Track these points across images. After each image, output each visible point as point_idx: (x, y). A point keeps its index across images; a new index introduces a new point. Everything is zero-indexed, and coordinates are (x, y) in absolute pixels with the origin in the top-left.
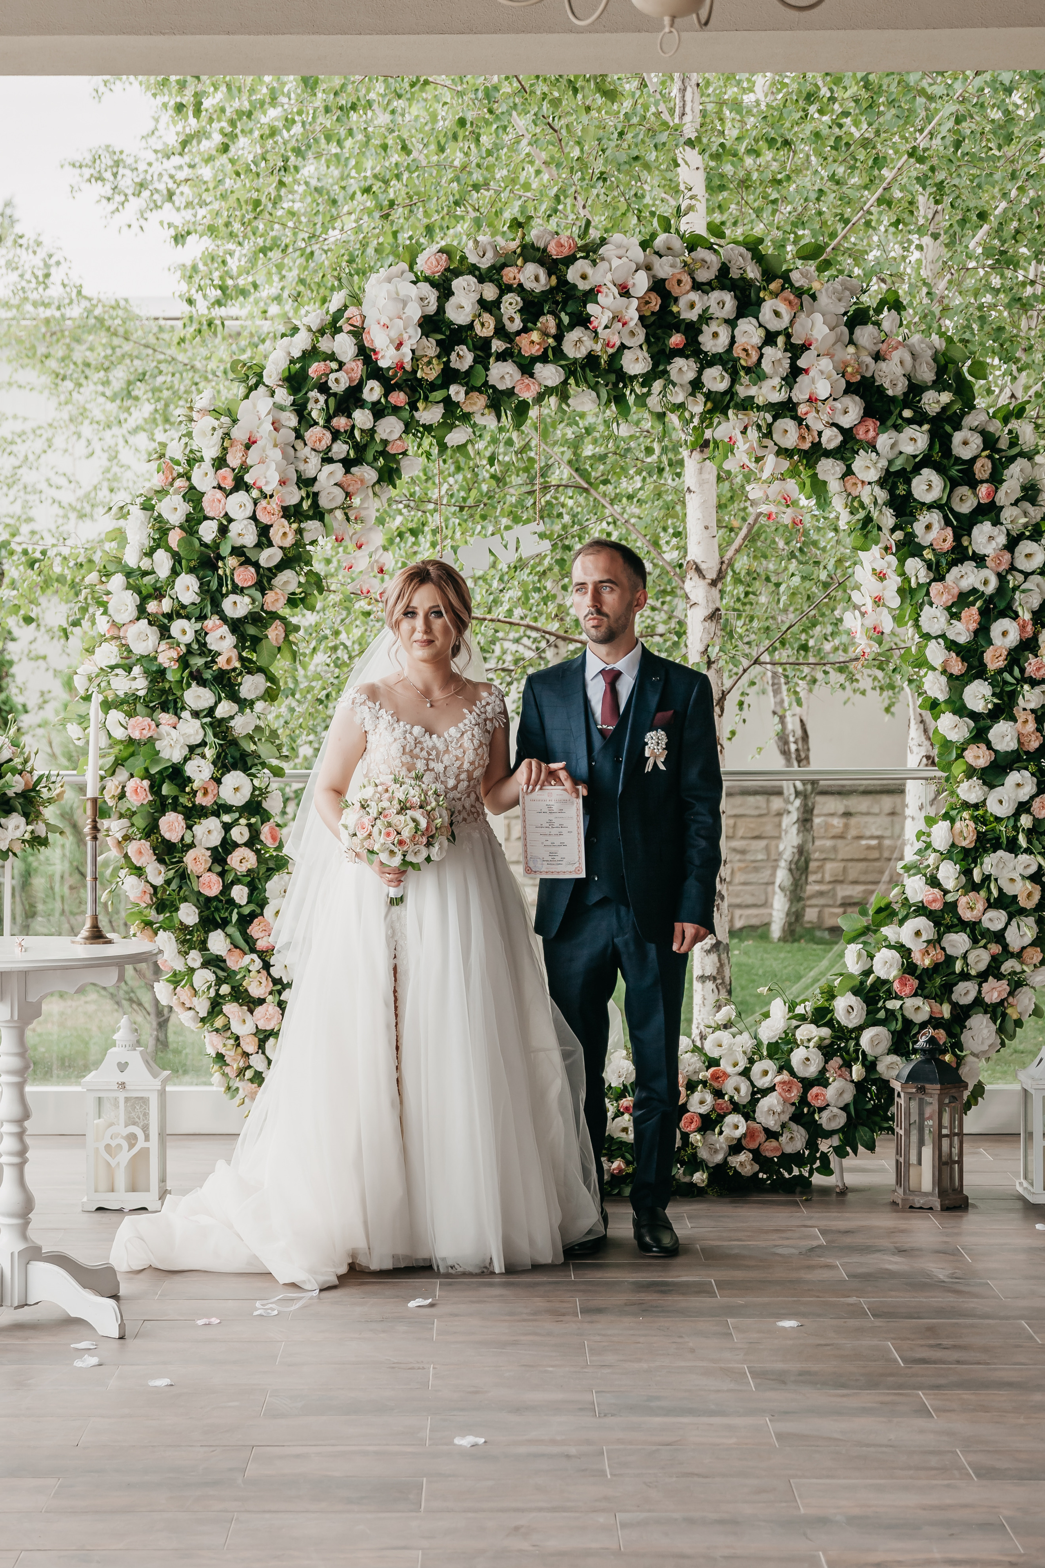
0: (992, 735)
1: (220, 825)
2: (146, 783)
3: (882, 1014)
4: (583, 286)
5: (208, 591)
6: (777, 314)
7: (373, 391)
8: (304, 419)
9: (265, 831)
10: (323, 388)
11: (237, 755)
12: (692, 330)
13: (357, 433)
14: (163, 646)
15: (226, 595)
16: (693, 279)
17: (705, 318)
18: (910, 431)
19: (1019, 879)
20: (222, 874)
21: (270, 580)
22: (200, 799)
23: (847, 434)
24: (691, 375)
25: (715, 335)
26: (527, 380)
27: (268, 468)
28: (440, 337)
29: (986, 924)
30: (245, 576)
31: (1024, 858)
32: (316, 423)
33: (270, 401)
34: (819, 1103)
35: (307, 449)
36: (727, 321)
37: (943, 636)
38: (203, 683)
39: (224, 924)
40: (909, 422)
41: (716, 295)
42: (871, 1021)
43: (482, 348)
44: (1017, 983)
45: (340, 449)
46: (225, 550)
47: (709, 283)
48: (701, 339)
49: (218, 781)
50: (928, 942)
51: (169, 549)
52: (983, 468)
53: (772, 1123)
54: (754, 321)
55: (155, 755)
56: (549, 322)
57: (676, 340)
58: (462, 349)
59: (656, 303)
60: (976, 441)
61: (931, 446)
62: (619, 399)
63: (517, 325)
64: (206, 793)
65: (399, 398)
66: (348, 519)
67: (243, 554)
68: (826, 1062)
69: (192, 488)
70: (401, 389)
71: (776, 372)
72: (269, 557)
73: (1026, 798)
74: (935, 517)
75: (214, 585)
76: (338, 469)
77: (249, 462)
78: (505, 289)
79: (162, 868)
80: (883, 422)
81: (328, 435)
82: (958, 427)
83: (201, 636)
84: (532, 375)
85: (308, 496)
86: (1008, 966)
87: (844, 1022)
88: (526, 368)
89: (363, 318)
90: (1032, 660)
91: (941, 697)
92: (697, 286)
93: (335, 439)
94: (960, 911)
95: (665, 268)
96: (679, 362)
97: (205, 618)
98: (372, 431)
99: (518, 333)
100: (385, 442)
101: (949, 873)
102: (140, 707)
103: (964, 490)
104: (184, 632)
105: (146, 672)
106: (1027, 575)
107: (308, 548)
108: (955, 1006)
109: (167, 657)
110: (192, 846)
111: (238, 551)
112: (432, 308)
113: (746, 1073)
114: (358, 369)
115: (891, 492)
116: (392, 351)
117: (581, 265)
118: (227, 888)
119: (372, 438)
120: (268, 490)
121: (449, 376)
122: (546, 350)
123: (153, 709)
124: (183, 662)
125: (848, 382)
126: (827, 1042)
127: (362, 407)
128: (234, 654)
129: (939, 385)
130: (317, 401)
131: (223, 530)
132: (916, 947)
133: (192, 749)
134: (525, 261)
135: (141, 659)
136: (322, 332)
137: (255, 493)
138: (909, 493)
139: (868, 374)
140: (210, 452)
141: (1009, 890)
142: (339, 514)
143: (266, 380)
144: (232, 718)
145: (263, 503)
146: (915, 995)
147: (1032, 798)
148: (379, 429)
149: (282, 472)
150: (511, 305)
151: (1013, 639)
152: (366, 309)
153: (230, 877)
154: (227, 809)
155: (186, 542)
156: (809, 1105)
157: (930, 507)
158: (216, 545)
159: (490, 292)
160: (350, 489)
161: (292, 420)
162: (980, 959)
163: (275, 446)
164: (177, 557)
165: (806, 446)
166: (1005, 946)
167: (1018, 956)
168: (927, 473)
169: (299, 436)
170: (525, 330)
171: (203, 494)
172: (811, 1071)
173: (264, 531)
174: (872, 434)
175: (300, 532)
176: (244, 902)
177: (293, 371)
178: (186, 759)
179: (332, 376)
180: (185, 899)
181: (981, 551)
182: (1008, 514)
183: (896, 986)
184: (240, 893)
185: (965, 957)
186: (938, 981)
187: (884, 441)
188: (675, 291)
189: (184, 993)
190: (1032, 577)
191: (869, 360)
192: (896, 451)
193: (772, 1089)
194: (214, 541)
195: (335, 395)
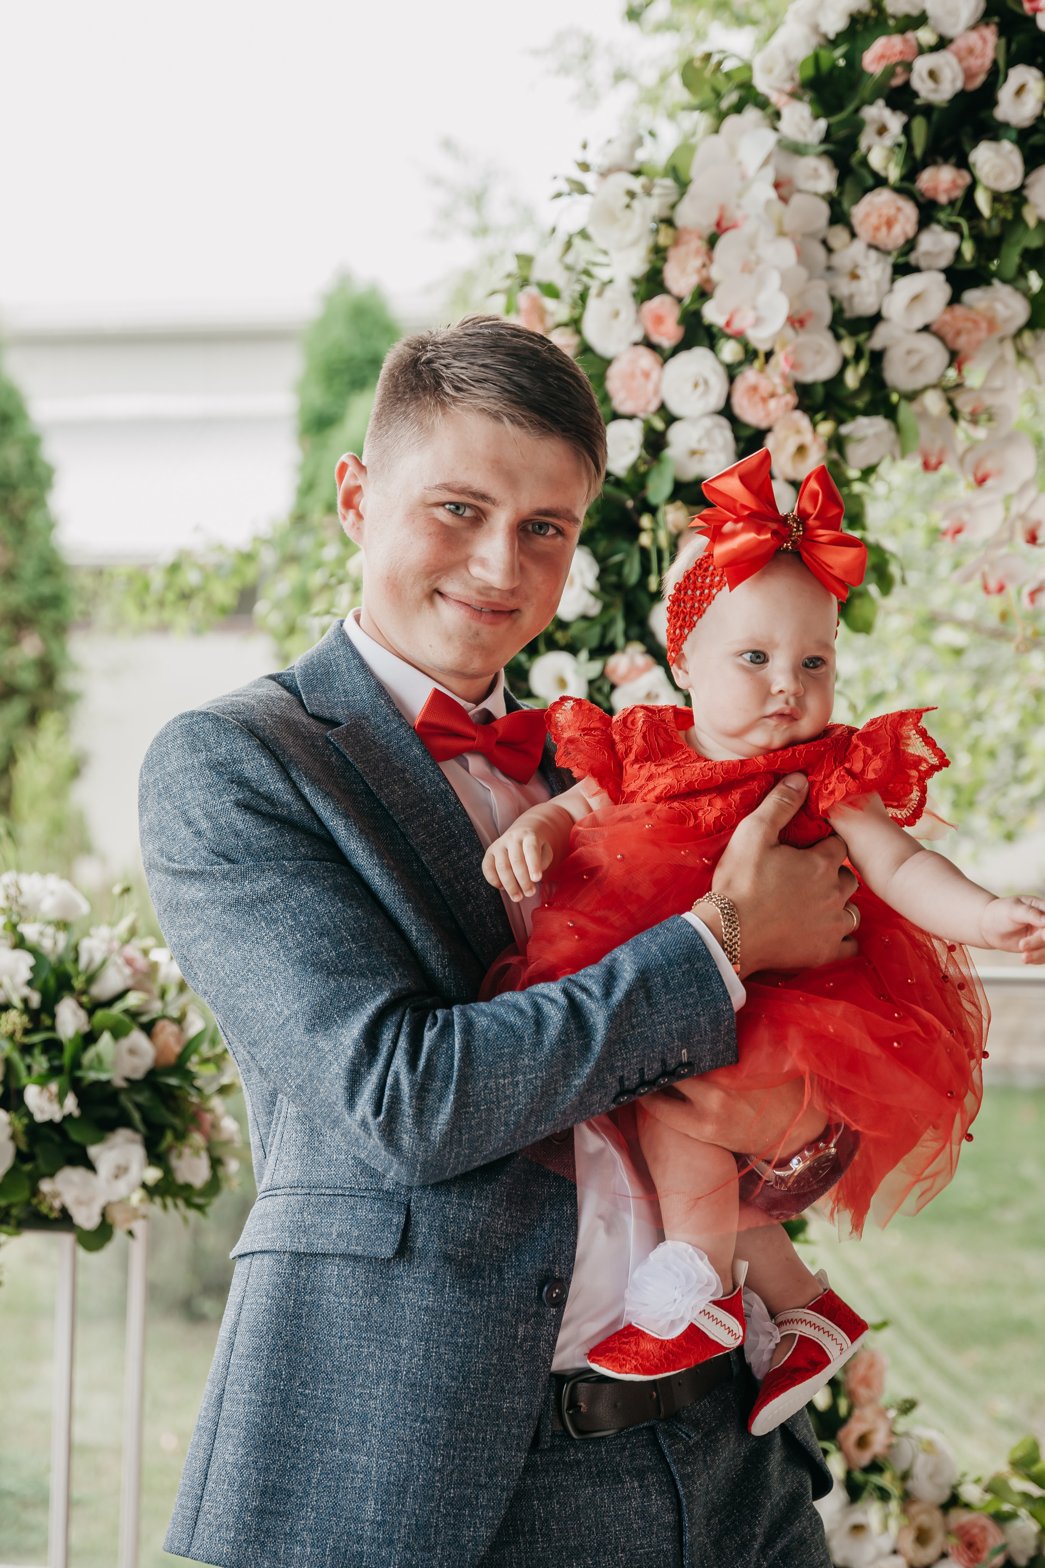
5: (618, 587)
7: (1023, 96)
10: (900, 96)
13: (982, 201)
27: (761, 284)
32: (880, 181)
33: (771, 138)
35: (858, 248)
45: (940, 243)
46: (659, 490)
66: (954, 415)
69: (585, 348)
75: (632, 573)
77: (715, 272)
81: (909, 212)
85: (859, 354)
93: (925, 220)
97: (611, 649)
104: (562, 685)
107: (857, 487)
111: (688, 492)
114: (985, 45)
119: (1019, 218)
120: (760, 338)
127: (995, 137)
130: (882, 130)
131: (655, 444)
137: (730, 351)
140: (627, 264)
142: (934, 402)
143: (762, 84)
145: (750, 376)
149: (796, 297)
158: (638, 481)
160: (962, 343)
161: (821, 177)
163: (781, 233)
169: (839, 216)
171: (607, 362)
173: (752, 442)
175: (837, 443)
177: (825, 65)
179: (922, 64)
194: (634, 468)
195: (928, 110)
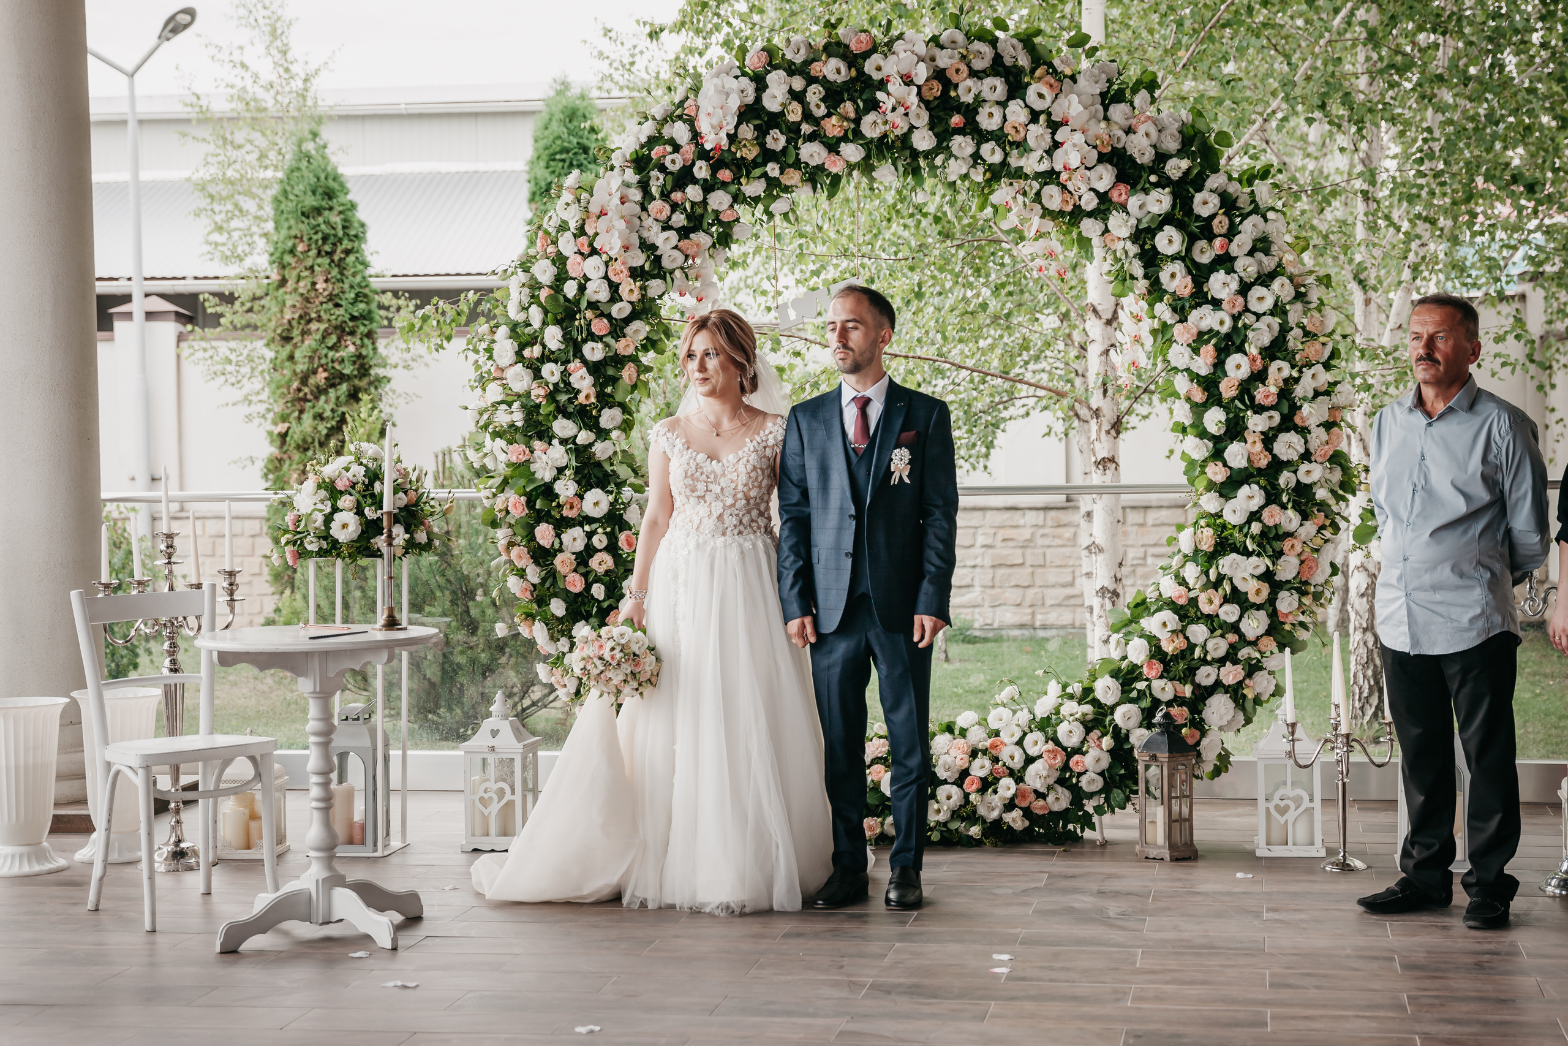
0: (1227, 455)
1: (583, 535)
2: (523, 499)
3: (1134, 694)
4: (876, 76)
5: (571, 338)
6: (1041, 96)
7: (701, 171)
8: (647, 196)
9: (622, 537)
10: (662, 168)
11: (600, 475)
12: (970, 111)
13: (688, 206)
14: (535, 385)
15: (585, 341)
16: (970, 68)
17: (979, 101)
18: (1155, 194)
19: (1249, 578)
20: (585, 575)
21: (622, 329)
22: (566, 512)
23: (1103, 197)
24: (970, 150)
25: (991, 115)
26: (834, 157)
27: (613, 235)
28: (757, 122)
29: (1223, 617)
30: (600, 326)
31: (1254, 559)
32: (656, 198)
33: (621, 180)
34: (1078, 769)
35: (651, 219)
36: (998, 103)
37: (1188, 370)
38: (567, 416)
39: (587, 618)
40: (1156, 185)
41: (989, 81)
42: (1125, 698)
43: (793, 132)
44: (1253, 668)
45: (679, 219)
46: (584, 305)
47: (984, 71)
48: (978, 118)
49: (581, 497)
50: (1173, 632)
51: (540, 305)
52: (1220, 225)
53: (1039, 785)
54: (1021, 102)
55: (531, 477)
56: (848, 108)
57: (956, 120)
58: (775, 133)
59: (937, 89)
60: (1215, 201)
61: (1174, 206)
62: (916, 171)
63: (822, 111)
64: (572, 507)
65: (725, 175)
66: (688, 277)
67: (598, 308)
68: (1087, 734)
69: (559, 253)
70: (726, 166)
71: (1039, 146)
72: (619, 311)
73: (1255, 509)
74: (1178, 267)
75: (575, 334)
76: (673, 235)
77: (599, 231)
78: (811, 80)
79: (538, 570)
80: (1133, 186)
81: (668, 208)
82: (1200, 189)
83: (566, 374)
84: (838, 153)
85: (650, 259)
86: (1244, 653)
87: (1103, 701)
88: (833, 147)
89: (698, 108)
90: (1261, 388)
91: (1187, 423)
92: (974, 74)
93: (673, 211)
94: (1200, 605)
95: (944, 60)
96: (958, 139)
97: (568, 362)
98: (705, 202)
99: (823, 118)
100: (717, 213)
101: (1191, 572)
102: (518, 437)
103: (1203, 243)
104: (553, 374)
105: (523, 406)
106: (1258, 316)
107: (655, 301)
108: (1197, 687)
109: (538, 394)
110: (561, 550)
111: (593, 305)
112: (750, 98)
113: (1020, 743)
114: (689, 150)
115: (1142, 247)
116: (713, 136)
117: (876, 59)
118: (588, 587)
119: (706, 209)
120: (613, 254)
121: (768, 156)
122: (846, 131)
123: (531, 437)
124: (551, 396)
125: (1100, 153)
126: (1090, 717)
127: (693, 183)
128: (592, 391)
129: (1181, 153)
130: (657, 179)
131: (582, 288)
132: (1164, 636)
133: (560, 470)
134: (829, 56)
135: (519, 396)
136: (664, 121)
137: (604, 257)
138: (1154, 247)
139: (1120, 146)
140: (573, 225)
141: (1242, 587)
142: (678, 274)
144: (591, 445)
145: (612, 266)
146: (1161, 677)
147: (1262, 508)
148: (710, 201)
149: (626, 239)
150: (814, 95)
151: (1244, 372)
152: (701, 100)
153: (591, 578)
154: (589, 520)
155: (552, 298)
156: (1071, 770)
157: (1174, 258)
158: (577, 302)
159: (798, 83)
160: (688, 252)
161: (636, 195)
162: (1218, 647)
163: (622, 217)
164: (546, 312)
165: (1069, 208)
166: (1242, 636)
167: (1254, 643)
168: (1169, 230)
169: (644, 208)
170: (829, 115)
171: (567, 258)
172: (1073, 741)
173: (614, 287)
174: (1124, 197)
175: (643, 288)
176: (601, 597)
177: (639, 155)
178: (555, 479)
179: (669, 158)
180: (555, 595)
181: (1218, 296)
182: (1239, 265)
183: (1145, 670)
184: (598, 591)
185: (1204, 647)
186: (1181, 666)
187: (1134, 202)
188: (955, 78)
189: (558, 672)
190: (1263, 318)
191: (1121, 133)
192: (1144, 211)
193: (1040, 757)
194: (575, 297)
195: (671, 173)
